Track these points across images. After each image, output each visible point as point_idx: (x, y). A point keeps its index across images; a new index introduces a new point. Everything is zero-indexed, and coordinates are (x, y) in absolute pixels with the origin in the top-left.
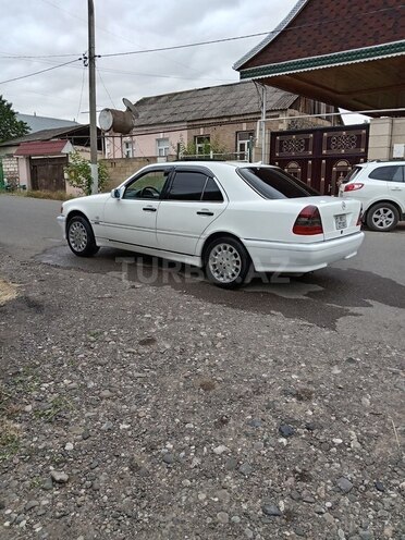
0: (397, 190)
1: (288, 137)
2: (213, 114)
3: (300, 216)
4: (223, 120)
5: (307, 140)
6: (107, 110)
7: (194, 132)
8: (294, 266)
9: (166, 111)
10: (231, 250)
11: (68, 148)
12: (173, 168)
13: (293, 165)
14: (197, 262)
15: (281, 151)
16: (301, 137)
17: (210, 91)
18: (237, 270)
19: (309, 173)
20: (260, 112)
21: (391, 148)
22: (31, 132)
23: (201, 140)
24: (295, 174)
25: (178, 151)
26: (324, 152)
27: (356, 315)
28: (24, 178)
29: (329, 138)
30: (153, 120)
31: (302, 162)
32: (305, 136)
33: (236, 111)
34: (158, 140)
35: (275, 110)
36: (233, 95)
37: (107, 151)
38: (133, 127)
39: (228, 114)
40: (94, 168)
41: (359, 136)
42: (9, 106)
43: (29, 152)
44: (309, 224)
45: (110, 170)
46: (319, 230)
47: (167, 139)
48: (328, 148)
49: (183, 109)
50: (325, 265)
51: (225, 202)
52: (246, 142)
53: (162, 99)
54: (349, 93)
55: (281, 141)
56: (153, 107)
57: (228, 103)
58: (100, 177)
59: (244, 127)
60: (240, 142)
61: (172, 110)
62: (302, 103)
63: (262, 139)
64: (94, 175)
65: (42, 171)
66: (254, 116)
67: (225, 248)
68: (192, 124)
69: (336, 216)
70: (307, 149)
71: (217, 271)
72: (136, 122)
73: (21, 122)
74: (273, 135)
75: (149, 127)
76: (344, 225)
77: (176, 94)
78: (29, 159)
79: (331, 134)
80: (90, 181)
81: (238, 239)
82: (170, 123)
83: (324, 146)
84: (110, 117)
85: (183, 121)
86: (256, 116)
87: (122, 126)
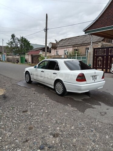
1: (99, 50)
2: (80, 43)
4: (82, 45)
5: (104, 51)
7: (74, 48)
9: (67, 43)
11: (41, 53)
13: (100, 58)
15: (96, 54)
16: (103, 50)
17: (80, 37)
19: (105, 60)
22: (34, 48)
23: (76, 50)
26: (109, 54)
28: (30, 60)
29: (111, 50)
30: (64, 45)
31: (103, 57)
32: (104, 49)
33: (86, 42)
34: (65, 51)
35: (97, 42)
36: (86, 38)
39: (84, 43)
42: (29, 42)
43: (32, 54)
47: (67, 50)
49: (72, 42)
53: (67, 39)
55: (97, 51)
56: (64, 41)
57: (85, 40)
59: (88, 47)
61: (69, 42)
62: (106, 40)
65: (34, 59)
68: (74, 46)
70: (104, 53)
72: (58, 46)
73: (32, 46)
74: (94, 49)
75: (62, 47)
77: (71, 38)
78: (32, 56)
82: (68, 46)
83: (110, 52)
84: (51, 45)
85: (71, 45)
87: (55, 46)
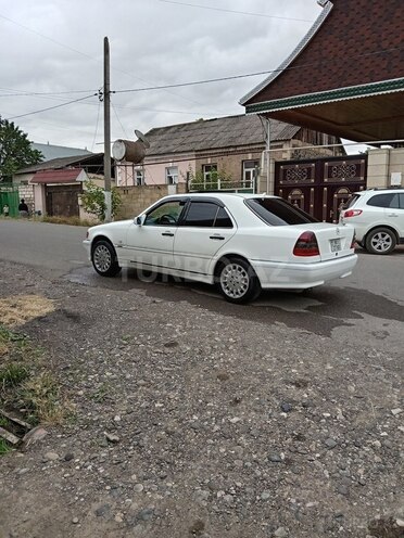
0: (394, 215)
1: (292, 166)
2: (221, 144)
3: (299, 240)
4: (229, 150)
5: (309, 169)
6: (120, 141)
7: (203, 162)
8: (294, 283)
9: (175, 141)
10: (240, 270)
11: (83, 176)
12: (188, 199)
13: (296, 192)
14: (209, 280)
15: (284, 179)
16: (305, 166)
17: (217, 123)
18: (245, 287)
19: (312, 200)
20: (265, 143)
21: (389, 176)
22: (45, 160)
23: (208, 168)
24: (299, 201)
25: (188, 179)
26: (326, 180)
27: (350, 325)
28: (39, 204)
29: (330, 167)
30: (163, 150)
31: (305, 189)
32: (308, 165)
33: (242, 141)
34: (168, 169)
35: (279, 141)
36: (238, 126)
37: (119, 178)
38: (145, 156)
39: (233, 144)
40: (108, 195)
41: (358, 166)
42: (25, 136)
43: (45, 180)
44: (307, 247)
45: (123, 197)
46: (316, 252)
47: (176, 167)
48: (330, 177)
49: (191, 139)
50: (322, 283)
51: (235, 228)
52: (251, 170)
53: (172, 130)
54: (349, 124)
55: (285, 170)
56: (163, 137)
57: (234, 134)
58: (113, 203)
59: (250, 156)
60: (245, 170)
61: (180, 140)
62: (305, 133)
63: (267, 168)
64: (108, 202)
65: (57, 198)
66: (258, 147)
67: (235, 268)
68: (200, 154)
69: (331, 241)
70: (309, 178)
71: (228, 288)
72: (147, 152)
73: (36, 151)
74: (277, 165)
75: (160, 155)
76: (339, 248)
77: (185, 125)
78: (46, 188)
79: (332, 163)
80: (103, 207)
81: (246, 260)
82: (179, 152)
83: (326, 174)
84: (123, 148)
85: (191, 151)
86: (261, 146)
87: (134, 156)
